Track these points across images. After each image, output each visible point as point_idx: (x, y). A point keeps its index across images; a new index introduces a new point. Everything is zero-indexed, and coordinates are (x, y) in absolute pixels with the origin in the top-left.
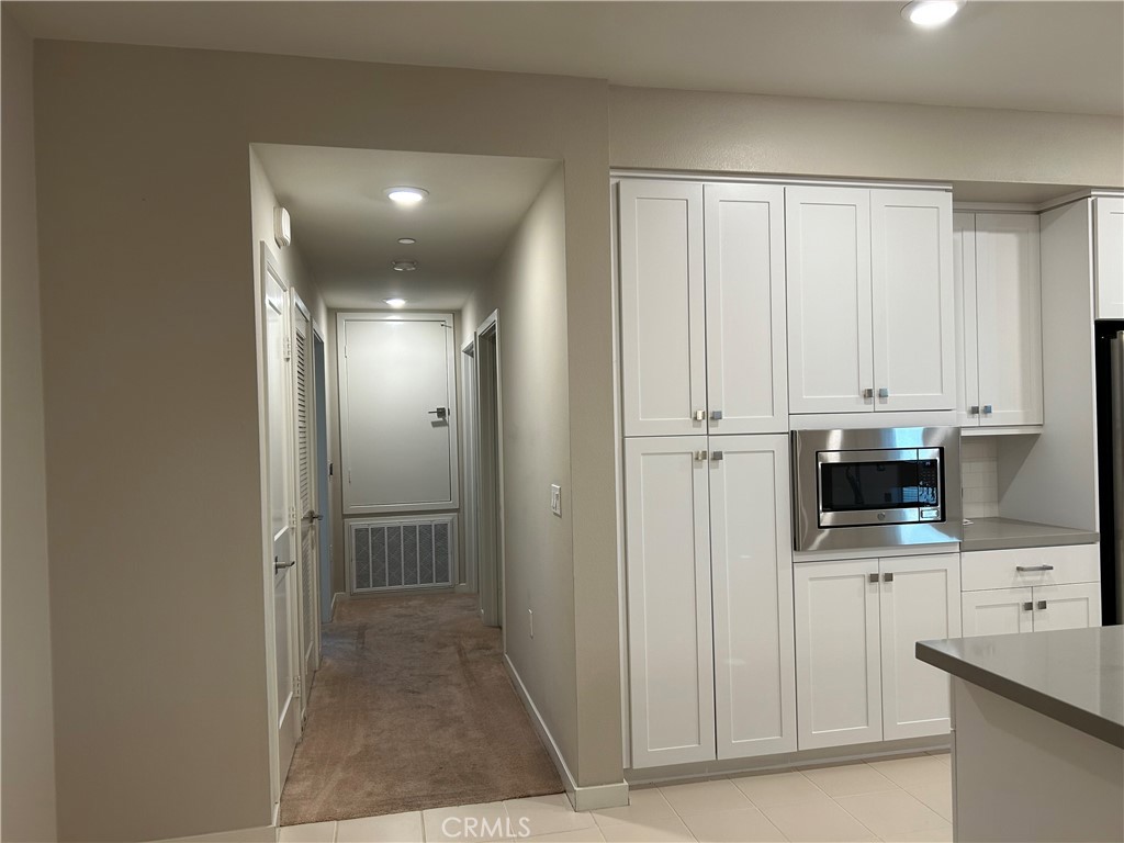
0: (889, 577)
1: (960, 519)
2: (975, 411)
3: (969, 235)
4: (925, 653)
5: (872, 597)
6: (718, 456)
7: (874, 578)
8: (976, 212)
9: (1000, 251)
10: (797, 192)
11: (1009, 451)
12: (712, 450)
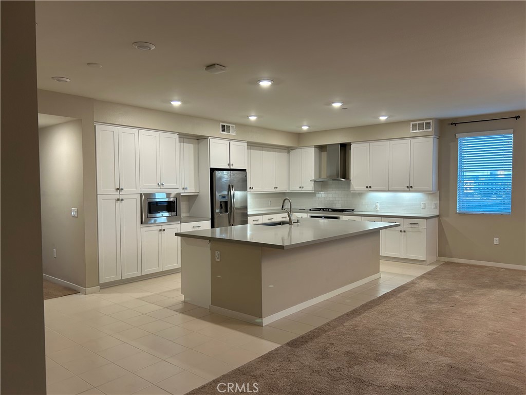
0: (164, 230)
1: (180, 215)
2: (183, 189)
3: (182, 144)
4: (177, 234)
5: (160, 235)
6: (122, 200)
7: (160, 230)
8: (183, 138)
9: (189, 148)
10: (142, 132)
11: (191, 199)
12: (120, 199)
